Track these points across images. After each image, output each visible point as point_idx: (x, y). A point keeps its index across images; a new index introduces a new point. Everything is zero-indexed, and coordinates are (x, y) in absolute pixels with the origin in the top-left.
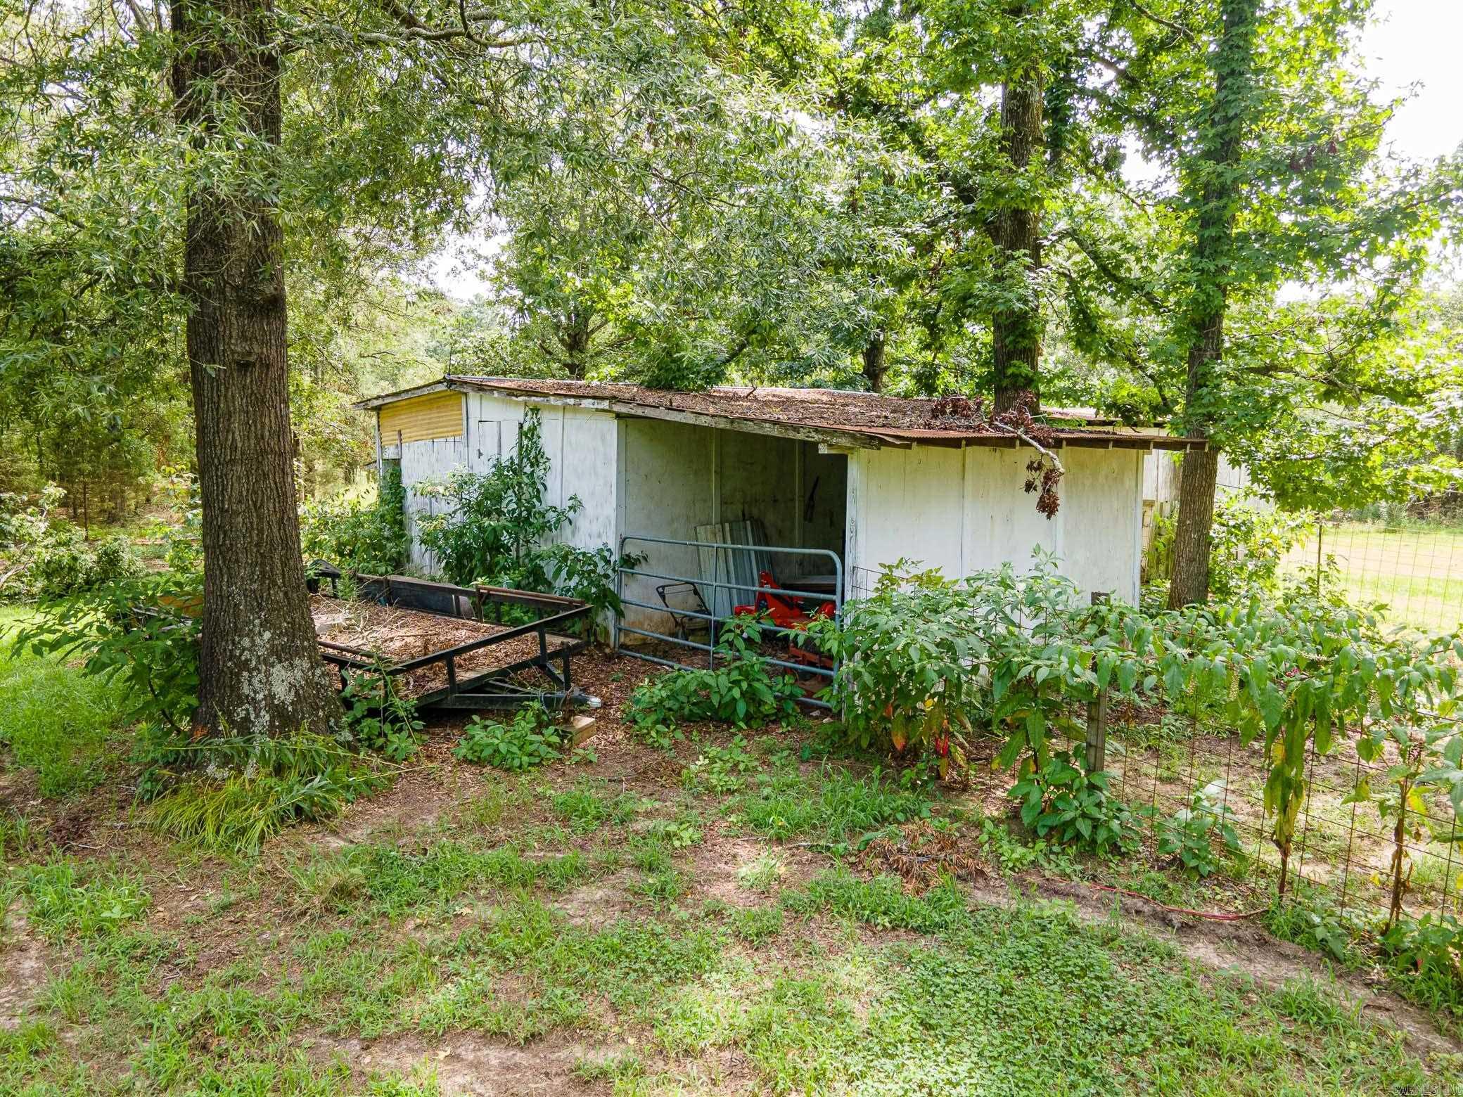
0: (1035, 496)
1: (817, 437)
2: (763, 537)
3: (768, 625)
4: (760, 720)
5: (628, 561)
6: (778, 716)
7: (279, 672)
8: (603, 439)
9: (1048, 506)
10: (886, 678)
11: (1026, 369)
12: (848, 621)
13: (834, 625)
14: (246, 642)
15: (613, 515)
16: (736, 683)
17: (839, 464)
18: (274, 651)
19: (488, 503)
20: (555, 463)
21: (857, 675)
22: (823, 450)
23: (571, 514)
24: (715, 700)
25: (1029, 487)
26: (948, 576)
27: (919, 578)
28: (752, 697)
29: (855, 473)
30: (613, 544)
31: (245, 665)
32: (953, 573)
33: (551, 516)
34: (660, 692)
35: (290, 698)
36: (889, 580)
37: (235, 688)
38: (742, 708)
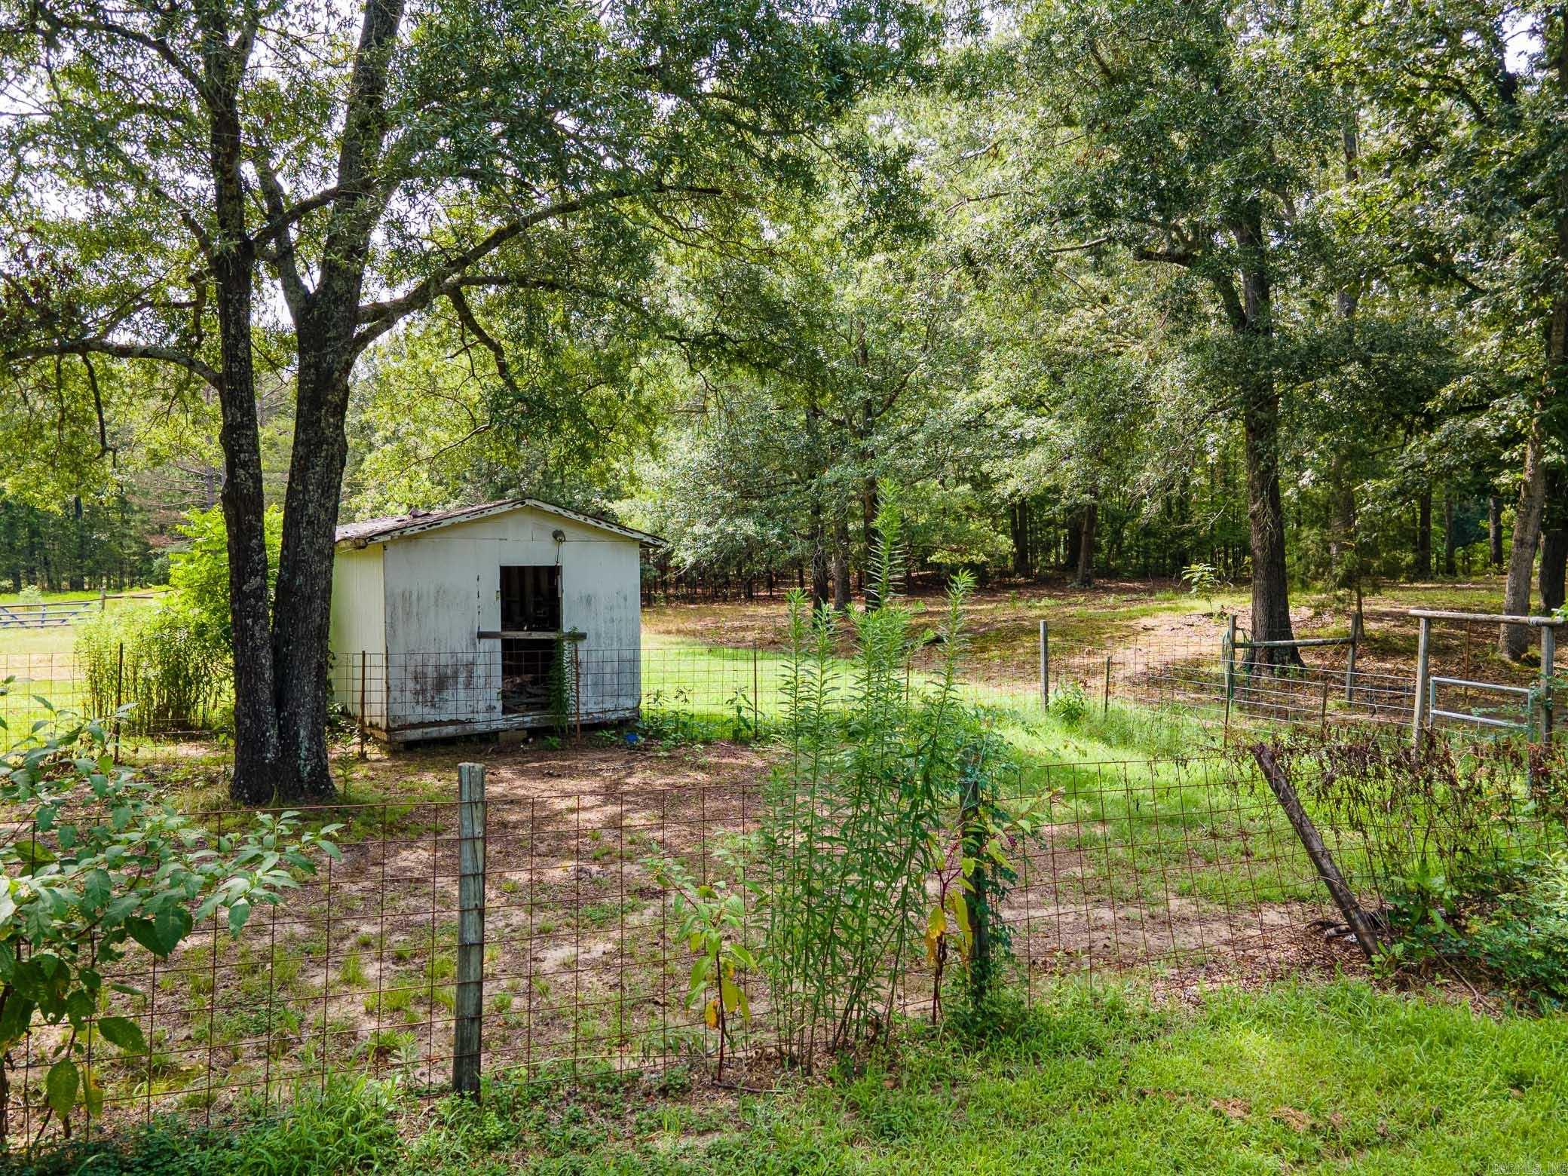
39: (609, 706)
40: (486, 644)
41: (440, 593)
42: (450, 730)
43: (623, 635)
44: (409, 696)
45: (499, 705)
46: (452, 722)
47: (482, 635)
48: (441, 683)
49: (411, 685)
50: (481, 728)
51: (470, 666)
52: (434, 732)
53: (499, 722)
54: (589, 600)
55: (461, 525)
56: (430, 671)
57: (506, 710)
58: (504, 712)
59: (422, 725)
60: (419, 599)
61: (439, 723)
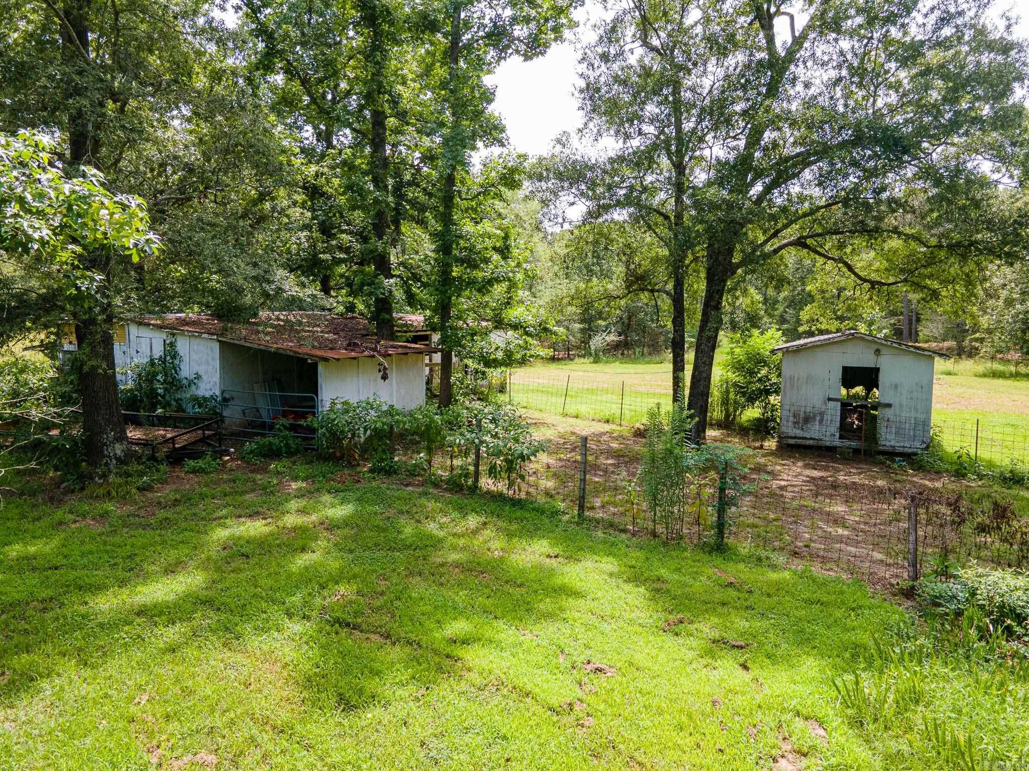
0: (381, 373)
1: (307, 357)
2: (281, 389)
3: (291, 421)
4: (290, 454)
5: (225, 400)
6: (297, 452)
7: (117, 446)
8: (212, 350)
9: (384, 378)
10: (333, 434)
11: (387, 317)
12: (320, 418)
13: (315, 419)
14: (105, 436)
15: (218, 382)
16: (282, 441)
17: (315, 366)
18: (115, 439)
19: (150, 377)
20: (186, 359)
21: (324, 434)
22: (309, 361)
23: (196, 381)
24: (274, 448)
25: (380, 371)
26: (351, 402)
27: (343, 403)
28: (287, 445)
29: (321, 368)
30: (218, 393)
31: (105, 444)
32: (353, 401)
33: (185, 382)
34: (254, 446)
35: (122, 455)
36: (333, 403)
37: (102, 452)
38: (284, 449)
39: (907, 445)
40: (831, 404)
41: (809, 378)
42: (811, 442)
43: (919, 407)
44: (790, 424)
45: (838, 435)
46: (811, 439)
47: (830, 399)
48: (807, 419)
49: (791, 419)
50: (828, 444)
51: (822, 414)
52: (804, 442)
53: (837, 442)
54: (896, 387)
55: (817, 346)
56: (802, 415)
57: (841, 437)
58: (840, 438)
59: (795, 438)
60: (798, 379)
61: (805, 438)
